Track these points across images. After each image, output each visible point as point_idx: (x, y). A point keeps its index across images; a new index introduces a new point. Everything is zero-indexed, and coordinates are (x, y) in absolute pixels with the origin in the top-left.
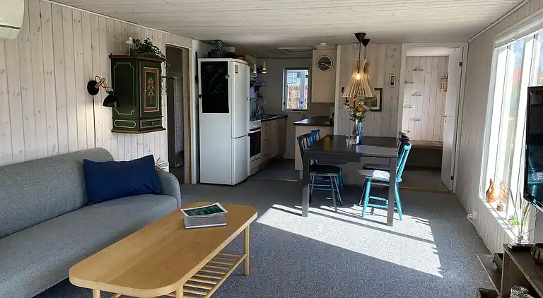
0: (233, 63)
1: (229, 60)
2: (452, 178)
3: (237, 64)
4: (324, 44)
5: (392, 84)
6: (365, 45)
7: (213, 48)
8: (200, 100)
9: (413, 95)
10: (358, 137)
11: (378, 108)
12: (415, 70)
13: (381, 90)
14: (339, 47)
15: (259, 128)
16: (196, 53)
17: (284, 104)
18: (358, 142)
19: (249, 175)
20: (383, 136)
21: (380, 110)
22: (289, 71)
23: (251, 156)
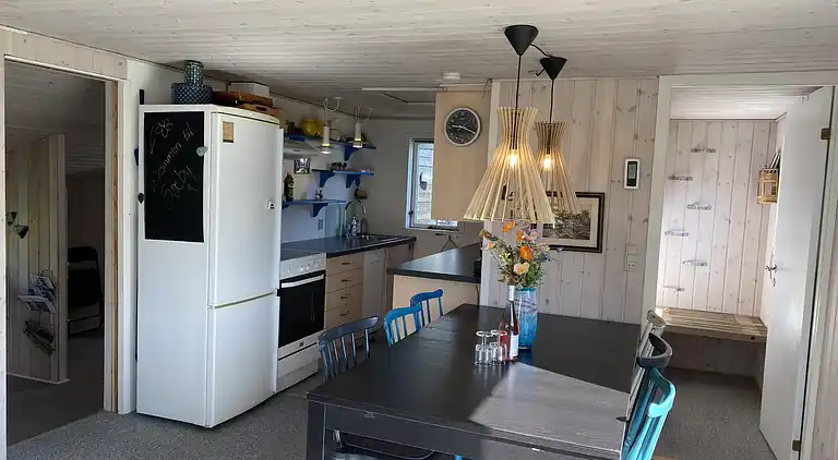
0: (215, 118)
1: (208, 110)
2: (797, 446)
3: (228, 119)
4: (453, 76)
5: (632, 182)
6: (553, 75)
7: (179, 78)
8: (142, 206)
9: (690, 207)
10: (514, 339)
11: (592, 243)
12: (696, 150)
13: (601, 197)
14: (496, 87)
15: (323, 272)
16: (142, 92)
17: (411, 213)
18: (514, 353)
19: (274, 389)
20: (605, 318)
21: (598, 249)
22: (420, 145)
23: (281, 344)
